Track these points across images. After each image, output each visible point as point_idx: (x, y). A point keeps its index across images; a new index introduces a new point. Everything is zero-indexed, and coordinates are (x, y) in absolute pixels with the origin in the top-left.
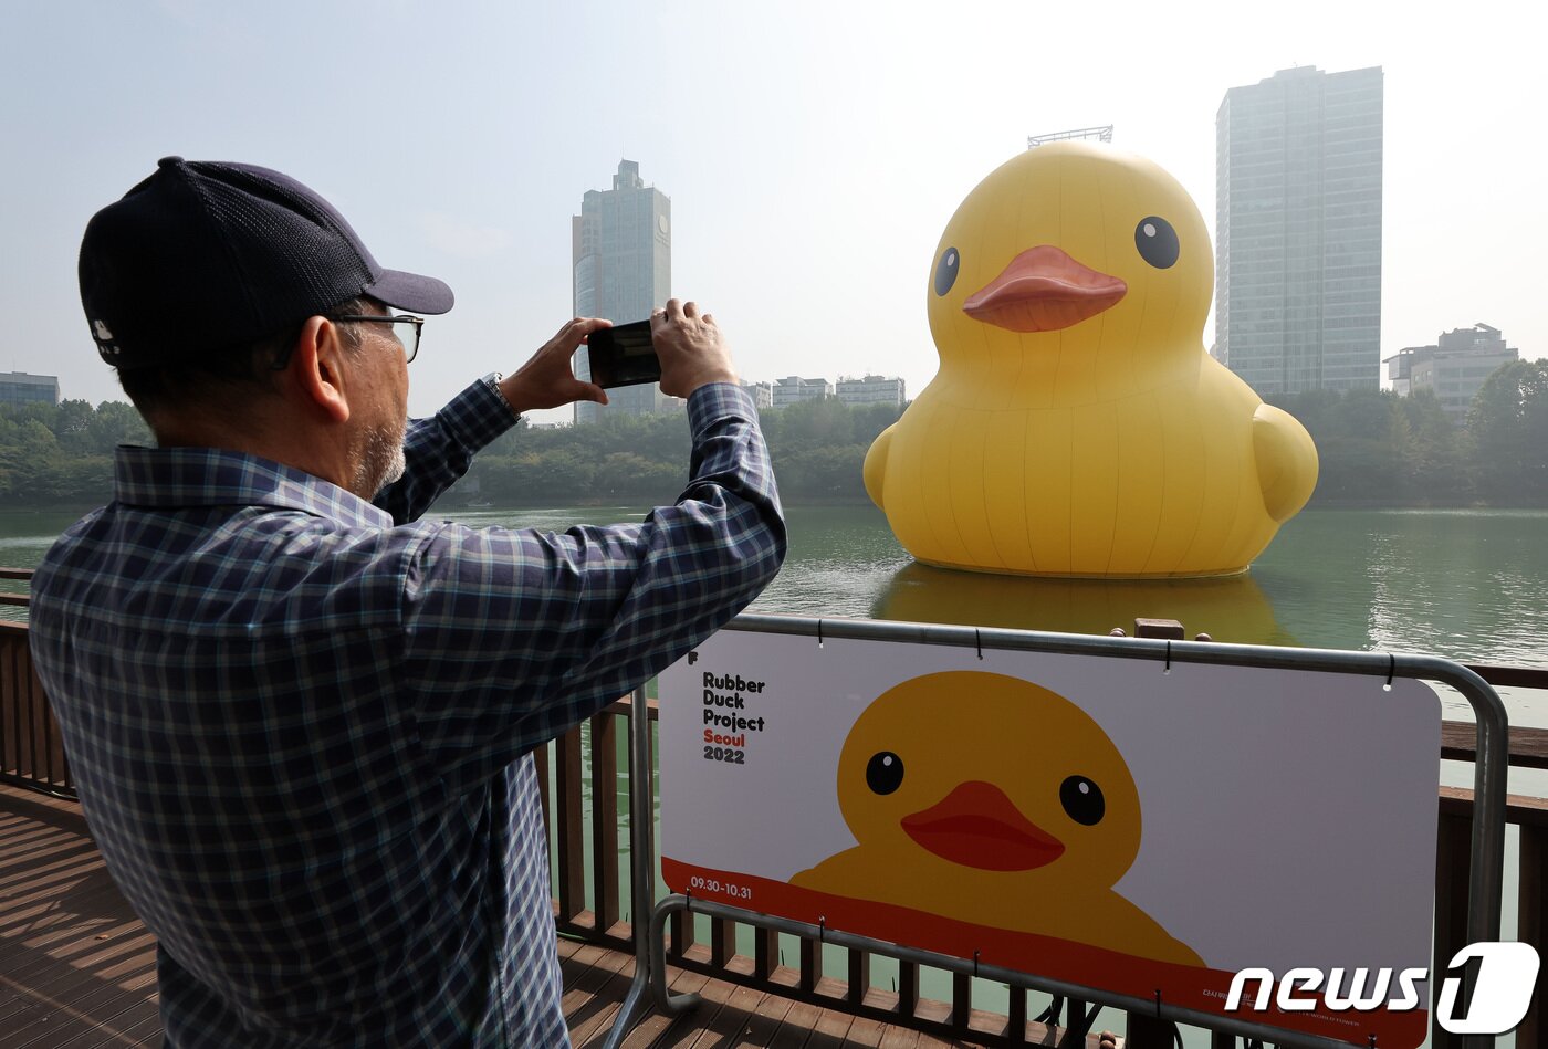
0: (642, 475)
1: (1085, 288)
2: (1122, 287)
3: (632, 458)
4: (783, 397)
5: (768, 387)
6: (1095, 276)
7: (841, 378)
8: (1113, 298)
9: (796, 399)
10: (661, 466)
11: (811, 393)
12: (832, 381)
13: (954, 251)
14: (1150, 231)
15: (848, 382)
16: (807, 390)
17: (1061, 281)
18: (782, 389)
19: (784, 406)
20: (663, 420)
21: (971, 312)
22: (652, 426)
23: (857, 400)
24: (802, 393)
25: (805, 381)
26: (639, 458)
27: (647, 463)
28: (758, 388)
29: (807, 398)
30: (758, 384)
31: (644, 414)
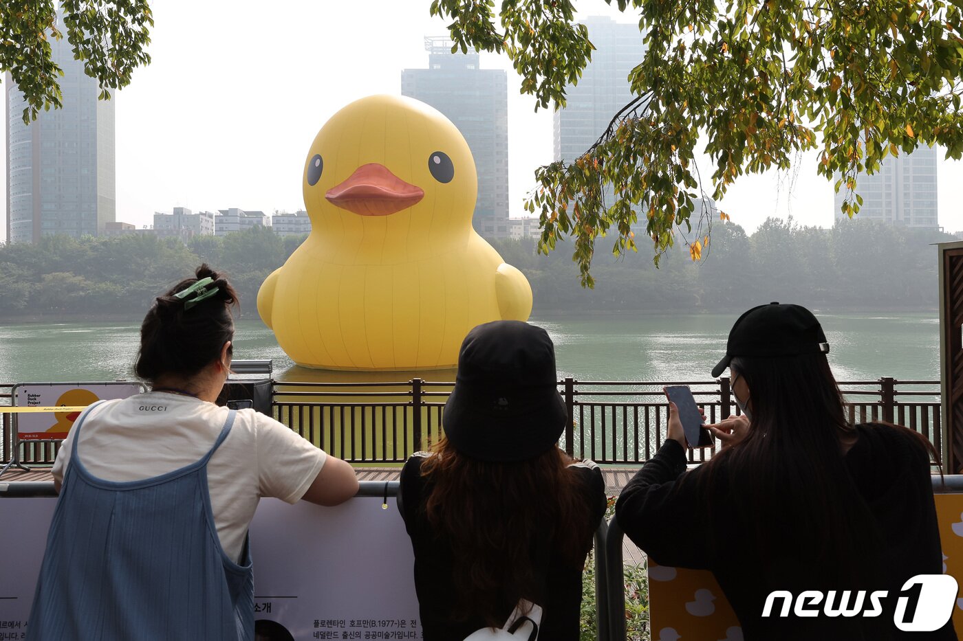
0: (81, 293)
1: (398, 192)
2: (422, 193)
3: (70, 278)
4: (224, 226)
5: (211, 216)
6: (406, 185)
7: (277, 212)
8: (416, 199)
9: (237, 227)
10: (103, 286)
11: (250, 223)
12: (269, 213)
13: (319, 157)
14: (437, 160)
15: (283, 215)
16: (247, 220)
17: (384, 187)
18: (224, 218)
19: (225, 234)
20: (105, 244)
21: (330, 200)
22: (94, 248)
23: (290, 230)
24: (242, 223)
25: (245, 212)
26: (80, 278)
27: (88, 282)
28: (201, 216)
29: (247, 227)
30: (201, 214)
31: (85, 236)
